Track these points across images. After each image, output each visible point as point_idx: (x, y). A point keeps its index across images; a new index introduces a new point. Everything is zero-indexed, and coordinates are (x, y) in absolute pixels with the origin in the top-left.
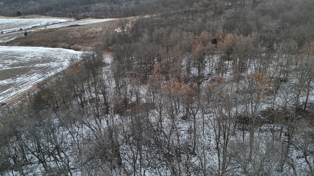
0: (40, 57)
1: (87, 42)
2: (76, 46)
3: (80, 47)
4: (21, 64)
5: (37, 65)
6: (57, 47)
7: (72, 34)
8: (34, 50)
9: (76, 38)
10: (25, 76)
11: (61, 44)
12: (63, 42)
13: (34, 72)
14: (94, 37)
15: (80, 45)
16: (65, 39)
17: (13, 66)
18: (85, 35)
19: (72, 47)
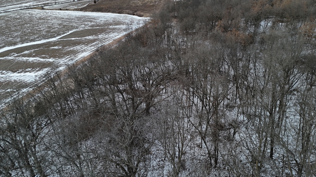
0: (111, 21)
1: (148, 10)
2: (138, 12)
3: (142, 13)
4: (98, 26)
5: (111, 27)
6: (123, 14)
7: (134, 3)
8: (105, 15)
9: (137, 6)
10: (105, 34)
11: (126, 11)
12: (127, 9)
13: (110, 32)
14: (153, 6)
15: (142, 12)
16: (128, 6)
17: (92, 26)
18: (145, 3)
19: (135, 13)
